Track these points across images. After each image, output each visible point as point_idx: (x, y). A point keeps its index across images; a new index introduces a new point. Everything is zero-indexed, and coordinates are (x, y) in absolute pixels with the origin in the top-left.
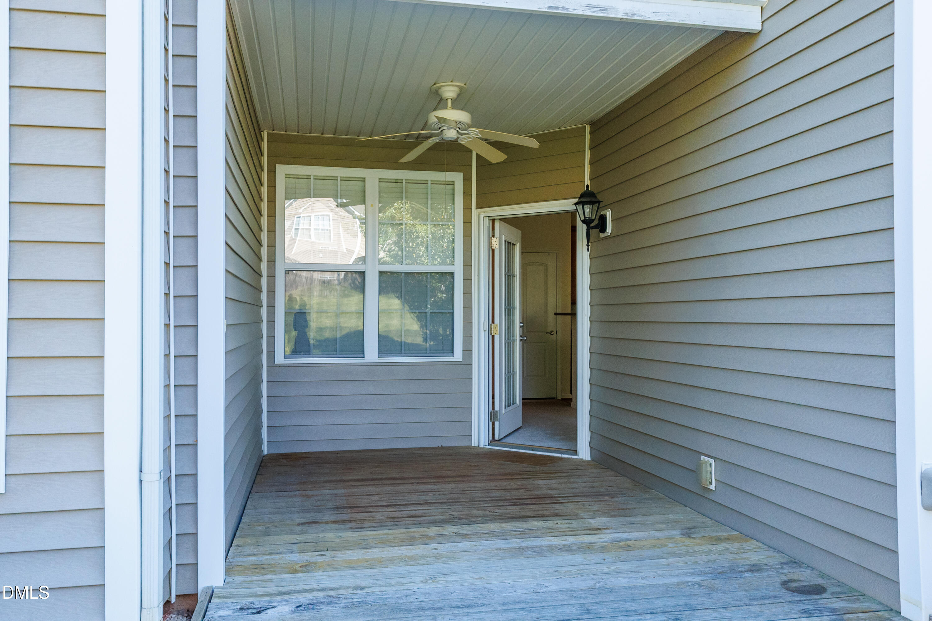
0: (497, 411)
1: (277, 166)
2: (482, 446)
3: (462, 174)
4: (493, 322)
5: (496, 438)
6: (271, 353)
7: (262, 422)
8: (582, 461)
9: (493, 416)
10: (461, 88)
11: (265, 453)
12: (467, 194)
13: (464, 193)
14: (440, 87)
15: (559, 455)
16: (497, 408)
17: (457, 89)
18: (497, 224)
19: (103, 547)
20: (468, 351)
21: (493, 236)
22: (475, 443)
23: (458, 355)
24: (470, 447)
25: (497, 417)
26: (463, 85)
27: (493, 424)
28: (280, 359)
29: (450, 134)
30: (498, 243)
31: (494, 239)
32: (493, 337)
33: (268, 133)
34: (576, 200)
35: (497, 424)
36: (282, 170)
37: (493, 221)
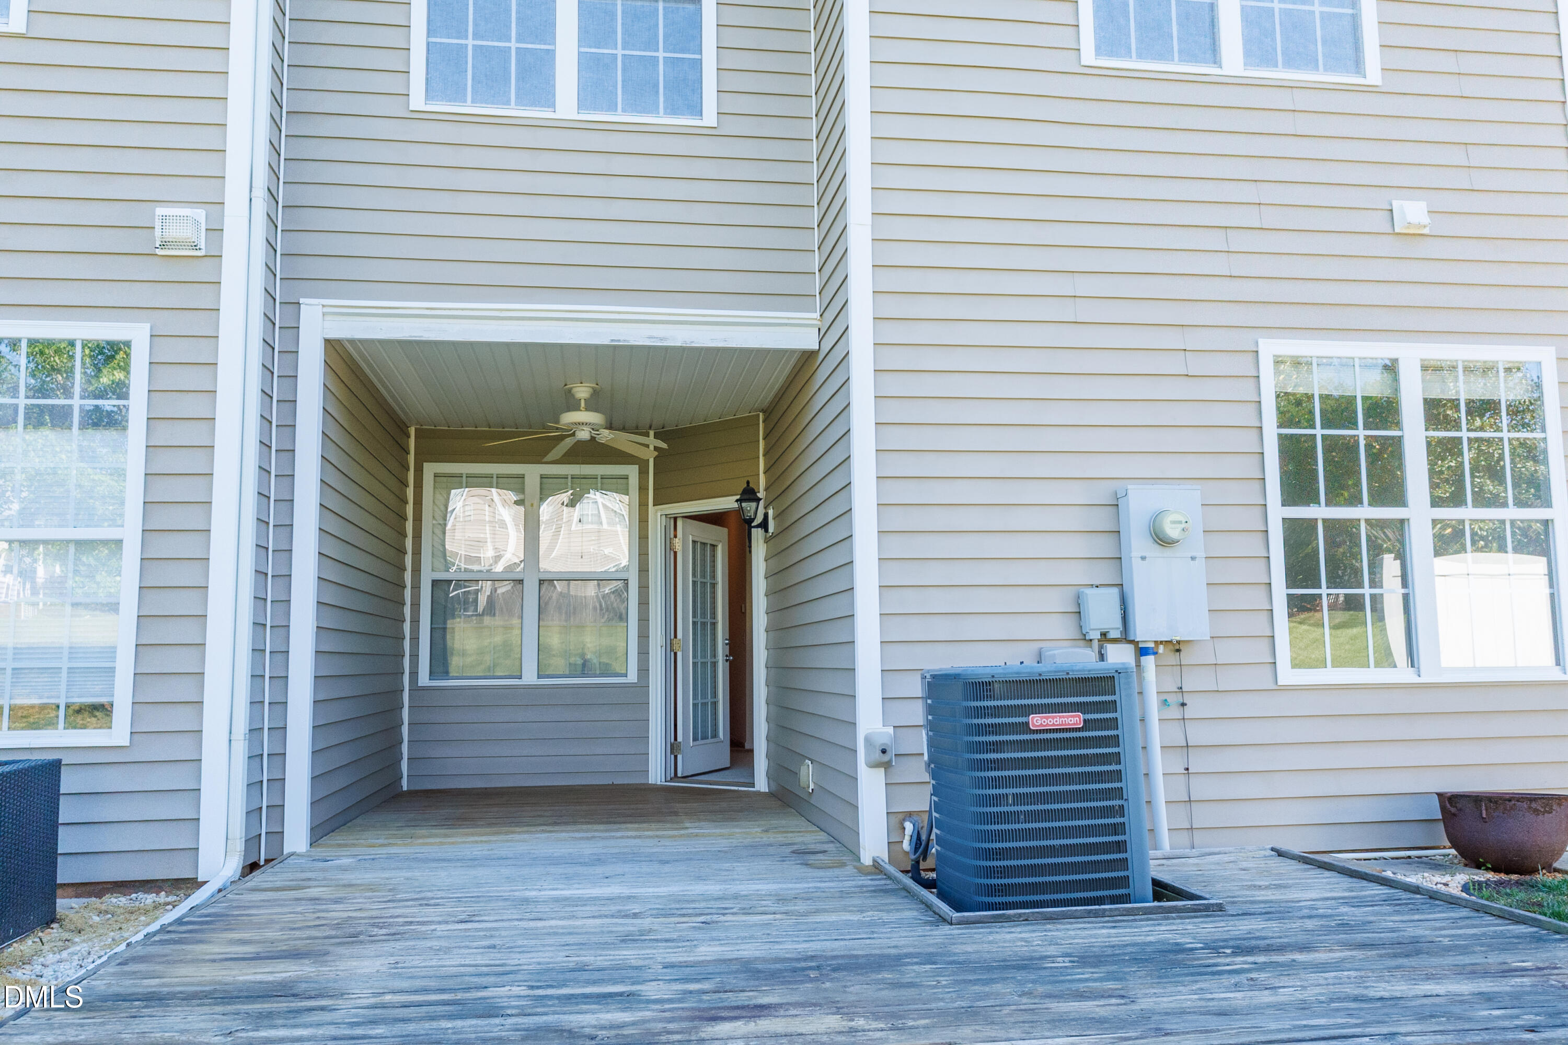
0: (680, 743)
1: (425, 464)
2: (659, 783)
3: (637, 466)
4: (675, 636)
5: (679, 774)
6: (414, 674)
7: (402, 754)
8: (759, 793)
9: (674, 748)
10: (593, 388)
11: (405, 788)
12: (643, 489)
13: (640, 488)
14: (571, 388)
15: (736, 788)
16: (680, 739)
17: (591, 390)
18: (680, 523)
19: (199, 790)
20: (643, 670)
21: (675, 536)
22: (651, 781)
23: (632, 677)
24: (648, 784)
25: (680, 750)
26: (594, 385)
27: (676, 757)
28: (424, 679)
29: (584, 435)
30: (681, 544)
31: (677, 540)
32: (675, 654)
33: (416, 429)
34: (738, 497)
35: (680, 757)
36: (430, 469)
37: (675, 519)
